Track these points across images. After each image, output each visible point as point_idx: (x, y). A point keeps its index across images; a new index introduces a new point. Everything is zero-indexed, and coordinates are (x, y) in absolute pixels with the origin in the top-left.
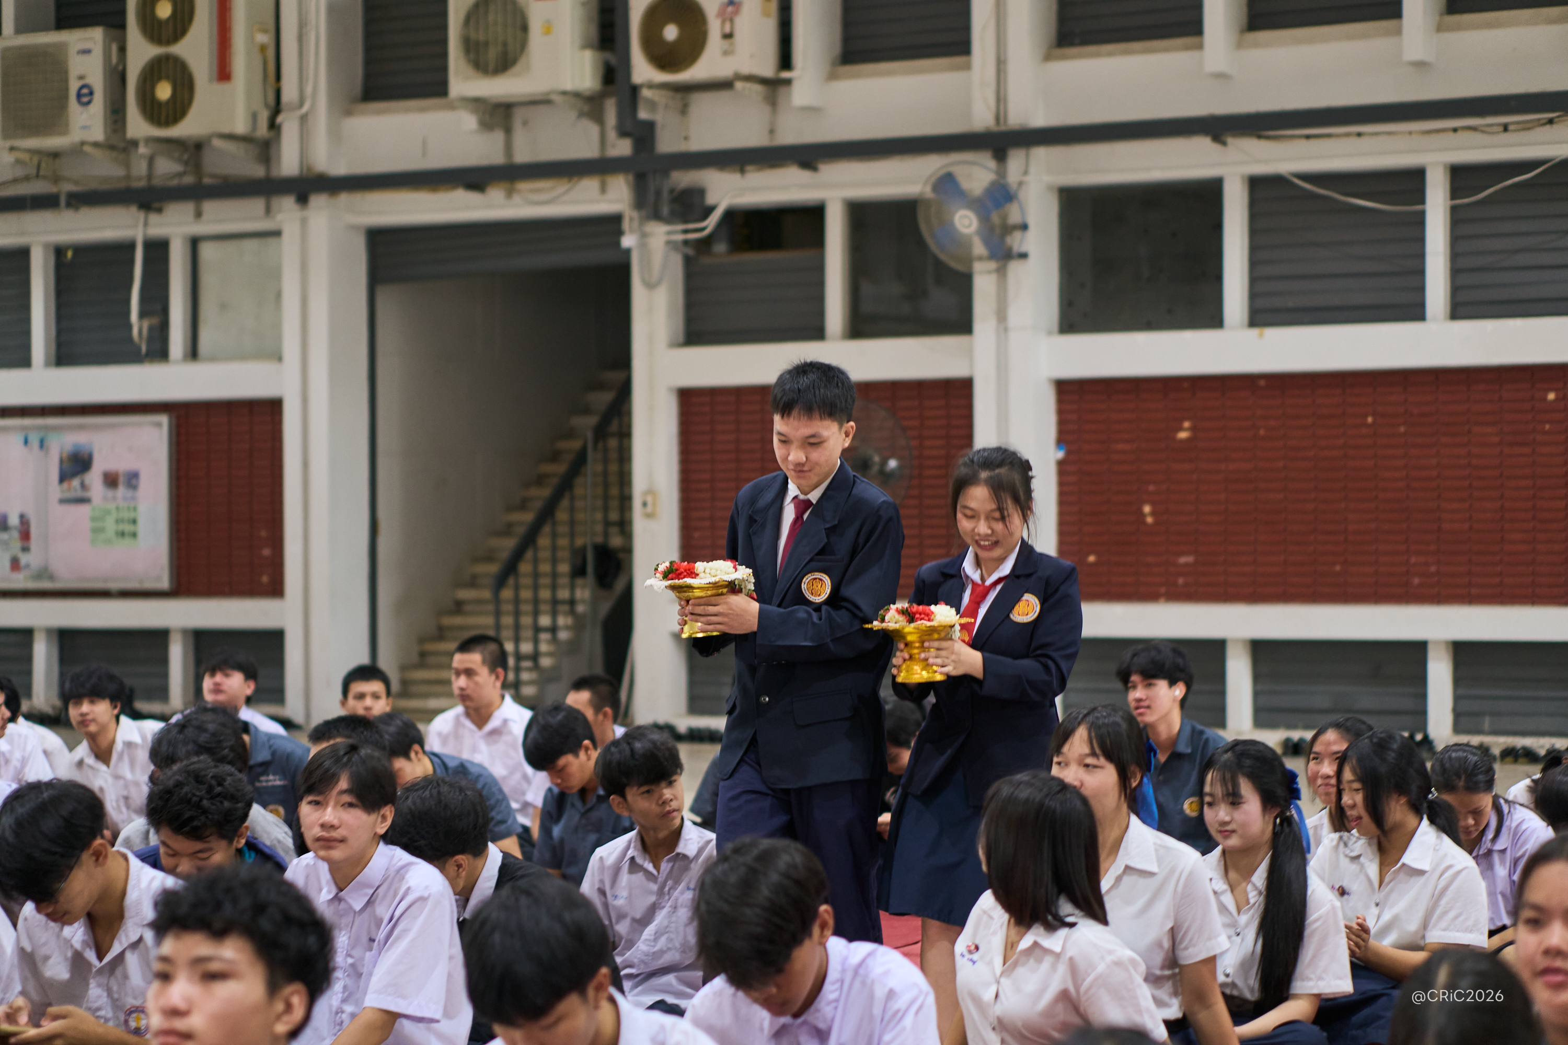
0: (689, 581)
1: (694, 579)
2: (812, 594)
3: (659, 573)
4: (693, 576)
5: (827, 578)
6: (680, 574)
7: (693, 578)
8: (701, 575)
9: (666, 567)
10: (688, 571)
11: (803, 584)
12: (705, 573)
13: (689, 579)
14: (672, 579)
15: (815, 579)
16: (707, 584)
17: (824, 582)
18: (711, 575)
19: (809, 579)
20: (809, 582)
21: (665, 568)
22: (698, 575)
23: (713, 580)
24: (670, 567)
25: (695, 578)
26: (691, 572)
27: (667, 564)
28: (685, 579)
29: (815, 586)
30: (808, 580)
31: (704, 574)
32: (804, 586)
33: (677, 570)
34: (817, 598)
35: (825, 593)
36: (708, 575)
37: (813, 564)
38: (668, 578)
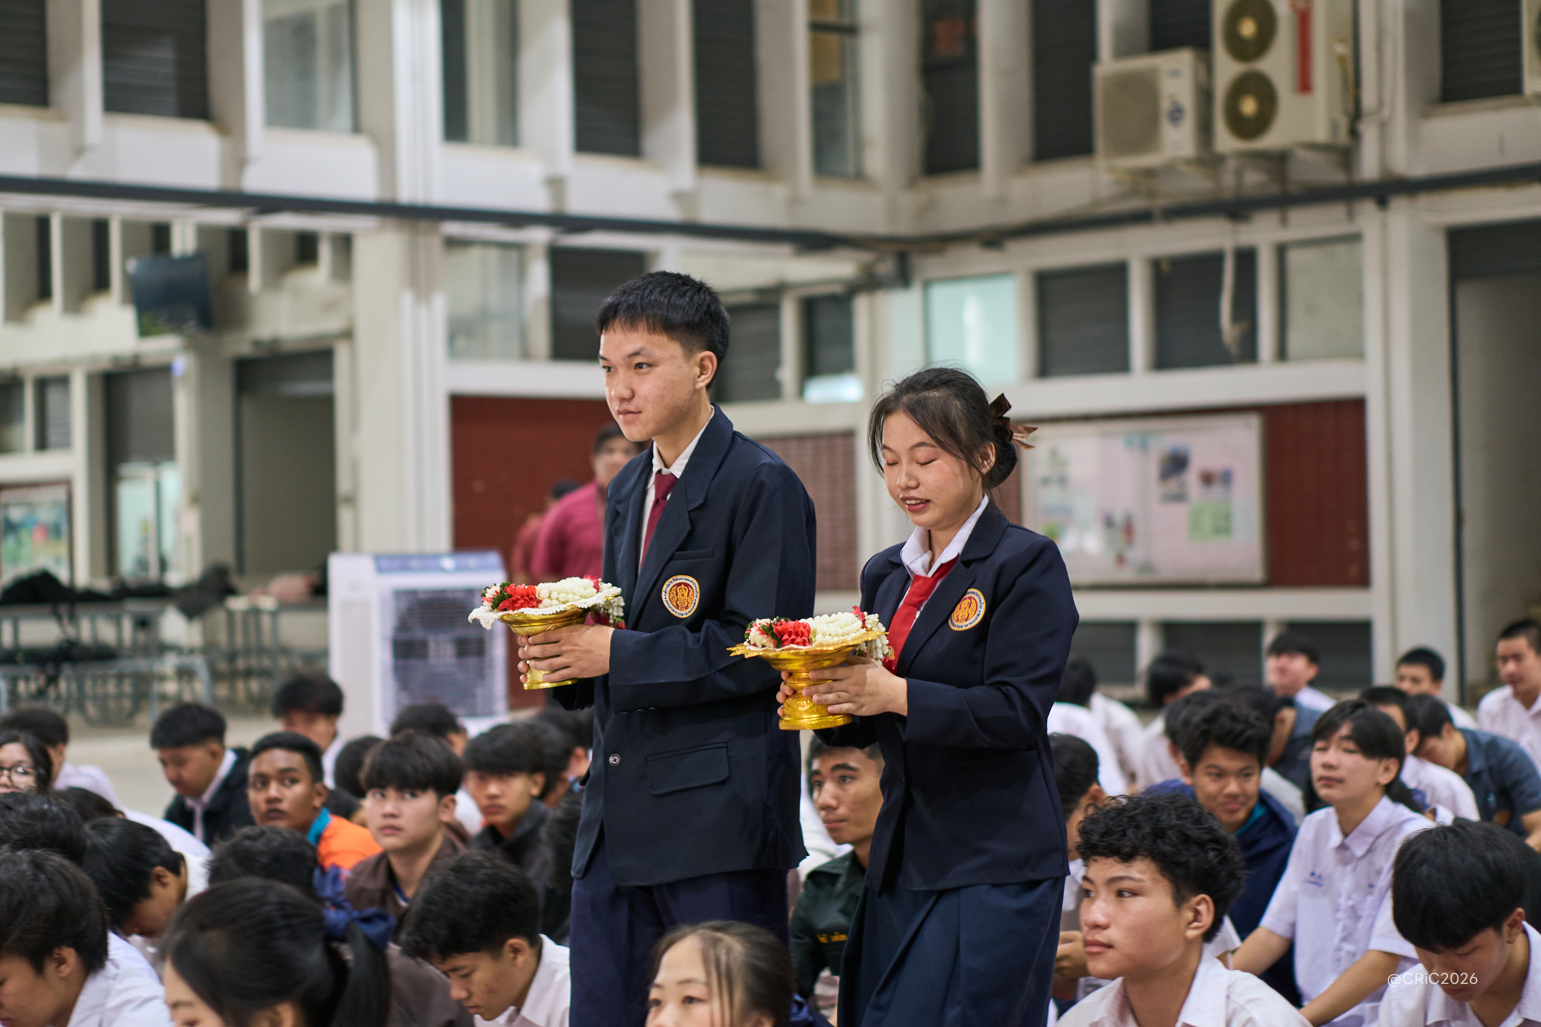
0: (529, 612)
1: (536, 609)
2: (677, 607)
3: (488, 601)
4: (534, 603)
5: (695, 581)
6: (515, 602)
7: (533, 607)
8: (546, 602)
9: (496, 592)
10: (526, 598)
11: (663, 593)
12: (551, 599)
13: (528, 608)
14: (505, 610)
15: (679, 584)
16: (553, 614)
17: (691, 588)
18: (559, 601)
19: (672, 585)
20: (671, 590)
21: (495, 594)
22: (540, 602)
23: (562, 607)
24: (501, 591)
25: (537, 607)
26: (531, 599)
27: (498, 588)
28: (522, 610)
29: (680, 596)
30: (669, 588)
31: (548, 600)
32: (665, 597)
33: (510, 596)
34: (684, 612)
35: (693, 604)
36: (555, 602)
37: (676, 563)
38: (499, 608)
